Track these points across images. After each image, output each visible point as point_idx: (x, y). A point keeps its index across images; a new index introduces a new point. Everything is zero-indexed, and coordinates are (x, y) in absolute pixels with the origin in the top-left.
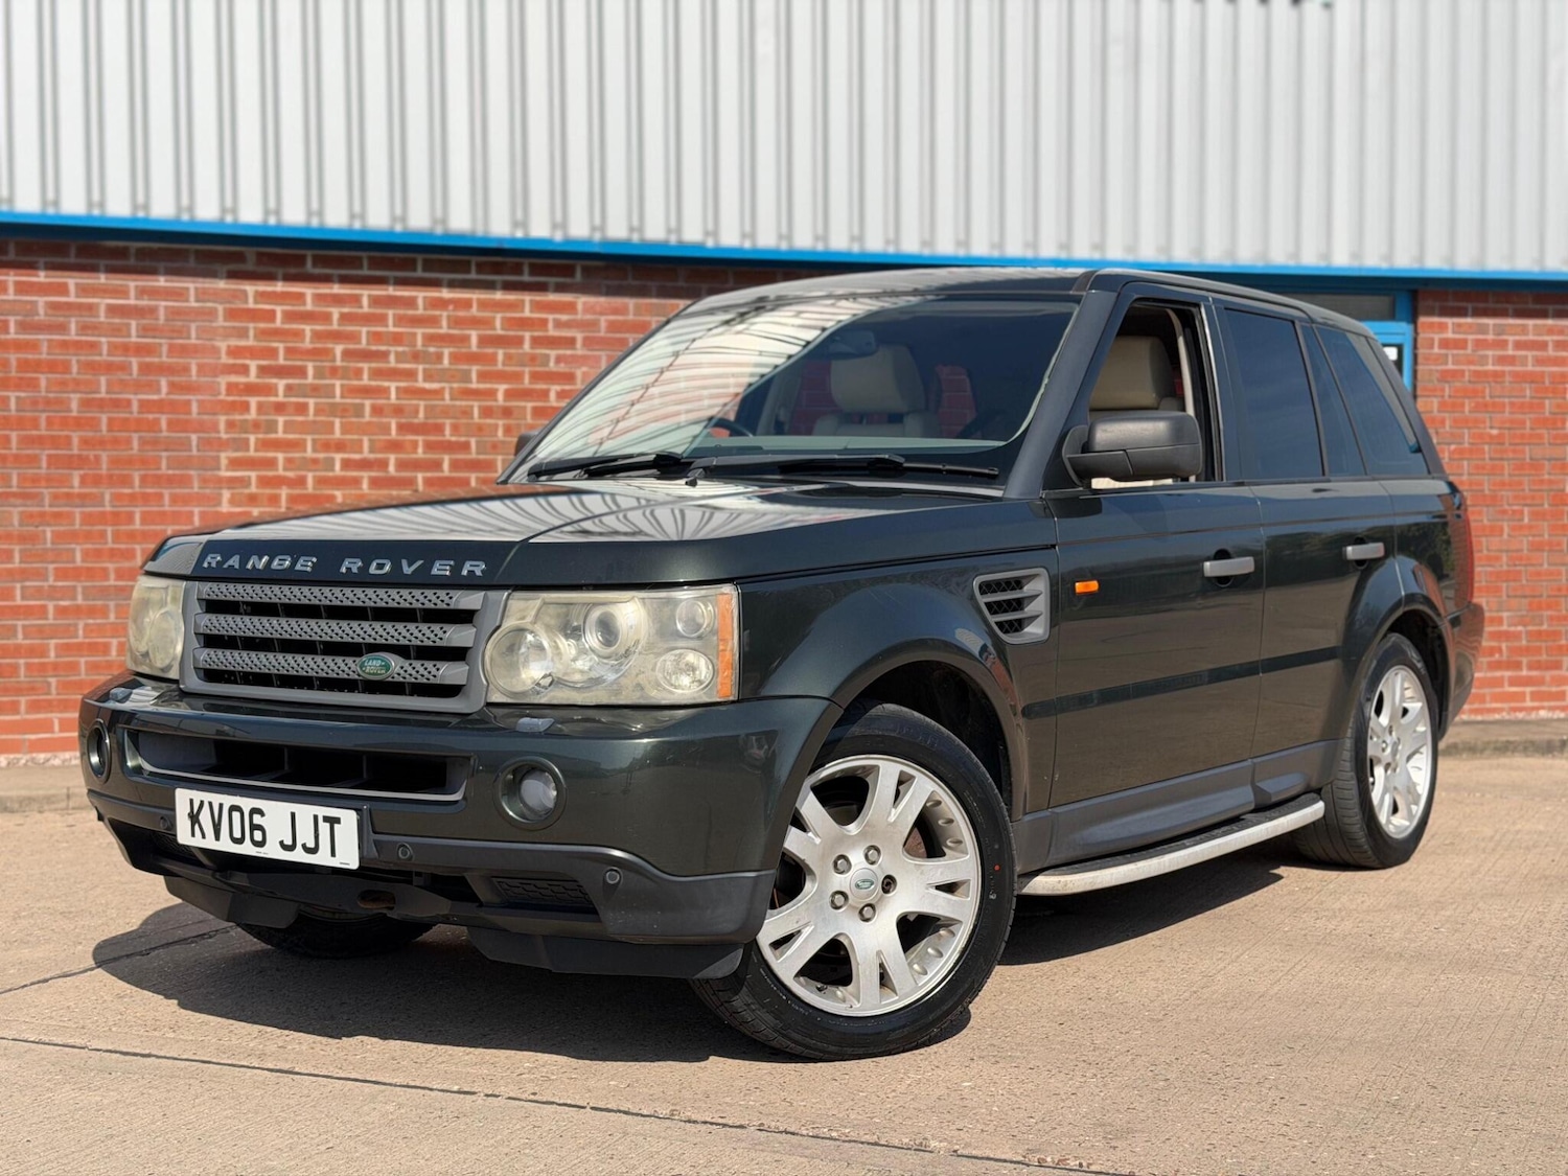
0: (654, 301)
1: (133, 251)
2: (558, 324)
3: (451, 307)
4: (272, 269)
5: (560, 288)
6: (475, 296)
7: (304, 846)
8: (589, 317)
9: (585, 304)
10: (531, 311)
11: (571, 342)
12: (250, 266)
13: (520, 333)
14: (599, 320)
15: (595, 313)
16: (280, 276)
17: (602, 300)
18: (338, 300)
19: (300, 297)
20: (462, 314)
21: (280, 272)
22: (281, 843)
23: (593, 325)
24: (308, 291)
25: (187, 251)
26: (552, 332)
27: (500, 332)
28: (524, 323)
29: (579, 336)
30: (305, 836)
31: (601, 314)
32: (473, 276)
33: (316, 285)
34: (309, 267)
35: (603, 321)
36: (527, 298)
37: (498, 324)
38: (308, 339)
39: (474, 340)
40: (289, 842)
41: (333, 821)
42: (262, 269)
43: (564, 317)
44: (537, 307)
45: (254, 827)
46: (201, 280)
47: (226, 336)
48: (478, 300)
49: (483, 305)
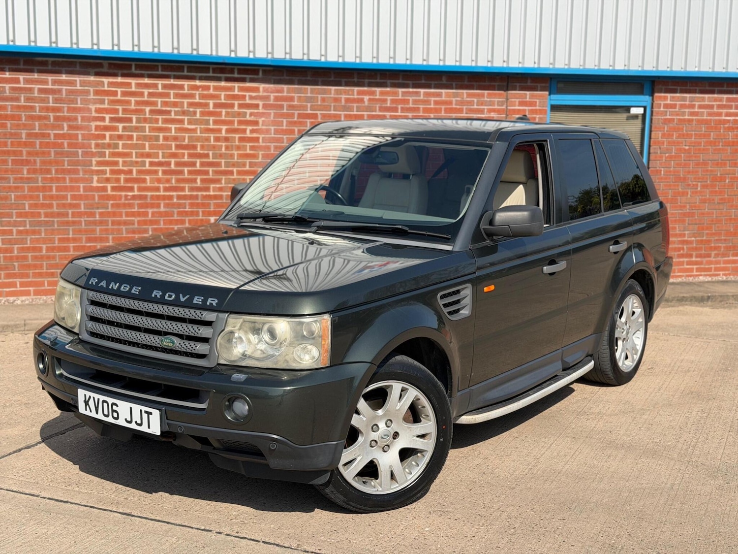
0: (296, 86)
1: (50, 62)
2: (251, 98)
3: (200, 89)
4: (116, 71)
5: (252, 80)
6: (212, 84)
7: (136, 422)
8: (265, 94)
9: (263, 88)
10: (238, 91)
11: (257, 106)
12: (105, 70)
13: (233, 102)
14: (270, 96)
15: (268, 92)
16: (120, 74)
17: (272, 86)
18: (147, 86)
19: (129, 84)
20: (205, 92)
21: (120, 72)
22: (126, 419)
23: (268, 98)
24: (133, 81)
25: (76, 62)
26: (248, 101)
27: (223, 101)
28: (235, 97)
29: (261, 103)
30: (136, 418)
31: (271, 93)
32: (211, 74)
33: (137, 79)
34: (133, 70)
35: (272, 96)
36: (236, 85)
37: (223, 97)
38: (133, 104)
39: (211, 105)
40: (129, 419)
41: (149, 413)
42: (111, 71)
43: (254, 94)
44: (241, 89)
45: (113, 411)
46: (82, 76)
47: (95, 103)
48: (213, 86)
49: (215, 88)
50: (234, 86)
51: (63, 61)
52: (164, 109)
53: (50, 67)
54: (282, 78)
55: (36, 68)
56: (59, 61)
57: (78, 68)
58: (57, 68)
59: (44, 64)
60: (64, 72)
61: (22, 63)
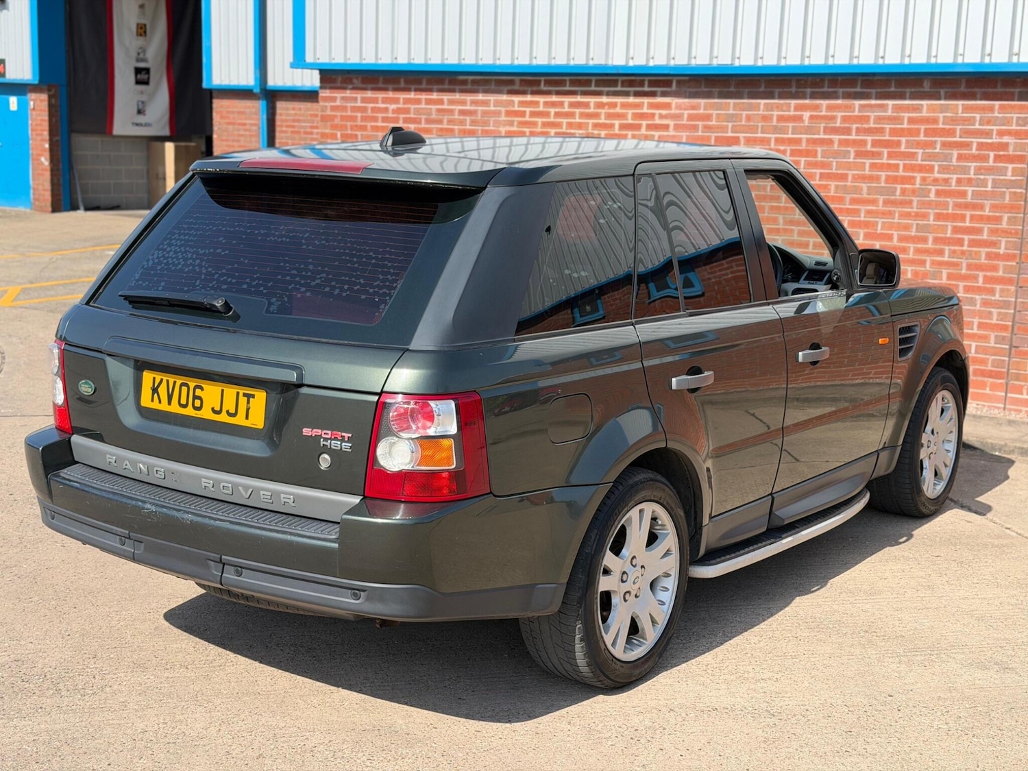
50: (643, 103)
51: (480, 80)
52: (569, 131)
53: (469, 87)
54: (699, 90)
55: (457, 88)
56: (477, 80)
57: (493, 87)
58: (475, 87)
59: (464, 82)
60: (481, 91)
61: (447, 82)
